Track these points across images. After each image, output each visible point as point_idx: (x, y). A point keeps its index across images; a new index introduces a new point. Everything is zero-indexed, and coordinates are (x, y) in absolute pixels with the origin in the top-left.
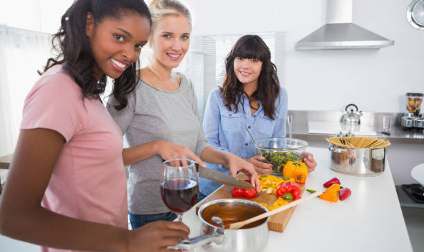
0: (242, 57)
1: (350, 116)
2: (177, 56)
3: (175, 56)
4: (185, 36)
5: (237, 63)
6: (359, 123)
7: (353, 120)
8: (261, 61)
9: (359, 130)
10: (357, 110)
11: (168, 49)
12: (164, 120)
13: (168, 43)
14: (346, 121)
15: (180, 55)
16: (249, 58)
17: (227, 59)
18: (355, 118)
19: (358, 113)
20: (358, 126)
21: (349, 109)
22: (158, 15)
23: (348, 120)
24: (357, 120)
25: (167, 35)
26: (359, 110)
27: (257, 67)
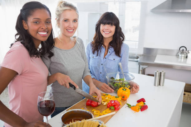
0: (104, 24)
1: (181, 53)
2: (72, 31)
3: (70, 31)
4: (75, 21)
5: (102, 27)
6: (187, 57)
7: (183, 56)
8: (115, 25)
9: (185, 62)
10: (186, 50)
11: (67, 27)
12: (64, 65)
13: (66, 24)
14: (178, 56)
15: (74, 30)
16: (108, 24)
17: (97, 25)
18: (184, 55)
19: (187, 52)
20: (185, 60)
21: (181, 49)
22: (61, 10)
23: (180, 55)
24: (186, 56)
25: (66, 20)
26: (187, 50)
27: (113, 29)
